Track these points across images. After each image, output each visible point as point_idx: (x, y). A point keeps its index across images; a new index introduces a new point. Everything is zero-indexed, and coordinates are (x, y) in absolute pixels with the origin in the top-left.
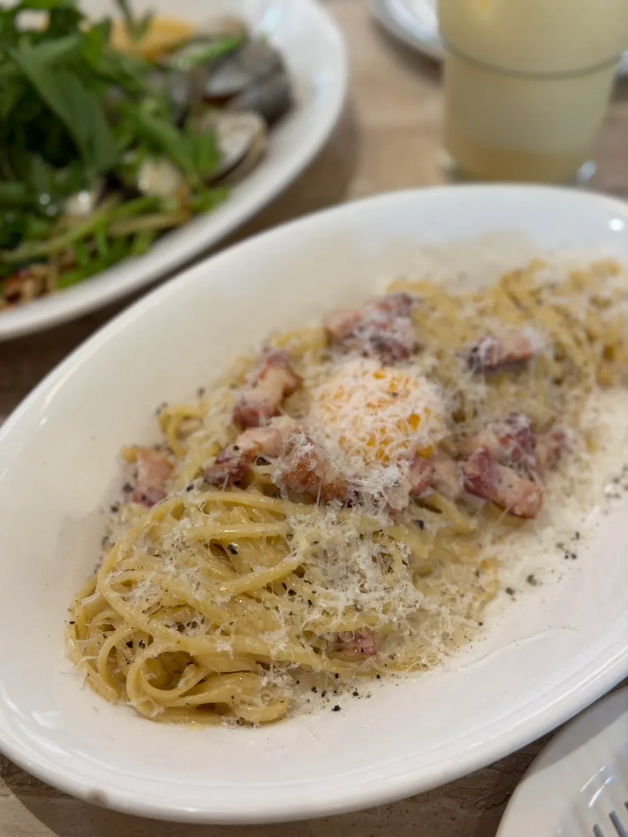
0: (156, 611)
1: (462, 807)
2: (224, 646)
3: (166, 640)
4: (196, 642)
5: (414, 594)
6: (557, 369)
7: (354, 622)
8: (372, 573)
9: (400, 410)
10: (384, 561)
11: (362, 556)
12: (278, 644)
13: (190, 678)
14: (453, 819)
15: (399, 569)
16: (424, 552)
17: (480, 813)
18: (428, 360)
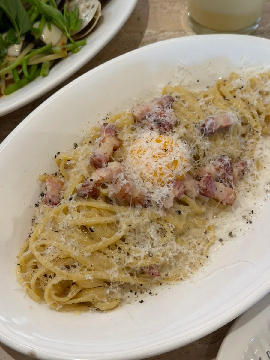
0: (56, 260)
1: (199, 343)
2: (89, 276)
3: (62, 275)
4: (75, 275)
5: (176, 246)
6: (243, 130)
7: (149, 262)
8: (157, 238)
9: (168, 158)
10: (162, 232)
11: (152, 231)
12: (114, 274)
13: (74, 291)
14: (196, 349)
15: (169, 235)
16: (181, 226)
17: (208, 346)
18: (182, 130)
